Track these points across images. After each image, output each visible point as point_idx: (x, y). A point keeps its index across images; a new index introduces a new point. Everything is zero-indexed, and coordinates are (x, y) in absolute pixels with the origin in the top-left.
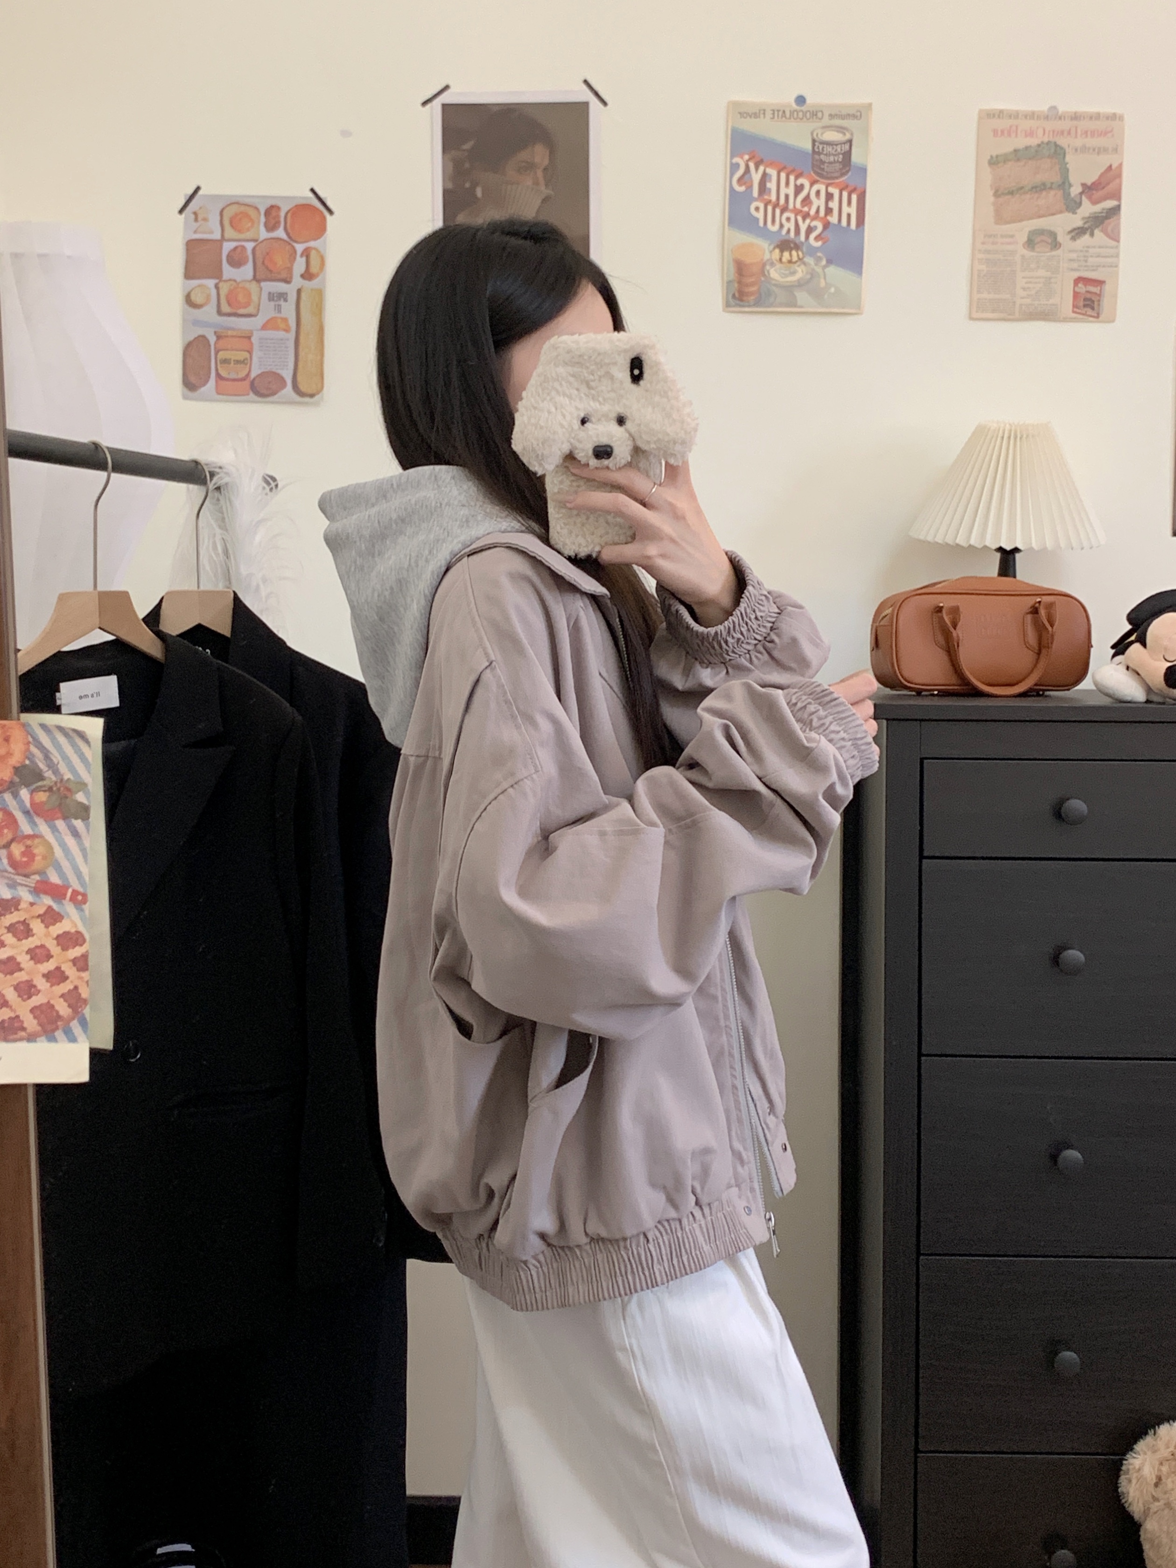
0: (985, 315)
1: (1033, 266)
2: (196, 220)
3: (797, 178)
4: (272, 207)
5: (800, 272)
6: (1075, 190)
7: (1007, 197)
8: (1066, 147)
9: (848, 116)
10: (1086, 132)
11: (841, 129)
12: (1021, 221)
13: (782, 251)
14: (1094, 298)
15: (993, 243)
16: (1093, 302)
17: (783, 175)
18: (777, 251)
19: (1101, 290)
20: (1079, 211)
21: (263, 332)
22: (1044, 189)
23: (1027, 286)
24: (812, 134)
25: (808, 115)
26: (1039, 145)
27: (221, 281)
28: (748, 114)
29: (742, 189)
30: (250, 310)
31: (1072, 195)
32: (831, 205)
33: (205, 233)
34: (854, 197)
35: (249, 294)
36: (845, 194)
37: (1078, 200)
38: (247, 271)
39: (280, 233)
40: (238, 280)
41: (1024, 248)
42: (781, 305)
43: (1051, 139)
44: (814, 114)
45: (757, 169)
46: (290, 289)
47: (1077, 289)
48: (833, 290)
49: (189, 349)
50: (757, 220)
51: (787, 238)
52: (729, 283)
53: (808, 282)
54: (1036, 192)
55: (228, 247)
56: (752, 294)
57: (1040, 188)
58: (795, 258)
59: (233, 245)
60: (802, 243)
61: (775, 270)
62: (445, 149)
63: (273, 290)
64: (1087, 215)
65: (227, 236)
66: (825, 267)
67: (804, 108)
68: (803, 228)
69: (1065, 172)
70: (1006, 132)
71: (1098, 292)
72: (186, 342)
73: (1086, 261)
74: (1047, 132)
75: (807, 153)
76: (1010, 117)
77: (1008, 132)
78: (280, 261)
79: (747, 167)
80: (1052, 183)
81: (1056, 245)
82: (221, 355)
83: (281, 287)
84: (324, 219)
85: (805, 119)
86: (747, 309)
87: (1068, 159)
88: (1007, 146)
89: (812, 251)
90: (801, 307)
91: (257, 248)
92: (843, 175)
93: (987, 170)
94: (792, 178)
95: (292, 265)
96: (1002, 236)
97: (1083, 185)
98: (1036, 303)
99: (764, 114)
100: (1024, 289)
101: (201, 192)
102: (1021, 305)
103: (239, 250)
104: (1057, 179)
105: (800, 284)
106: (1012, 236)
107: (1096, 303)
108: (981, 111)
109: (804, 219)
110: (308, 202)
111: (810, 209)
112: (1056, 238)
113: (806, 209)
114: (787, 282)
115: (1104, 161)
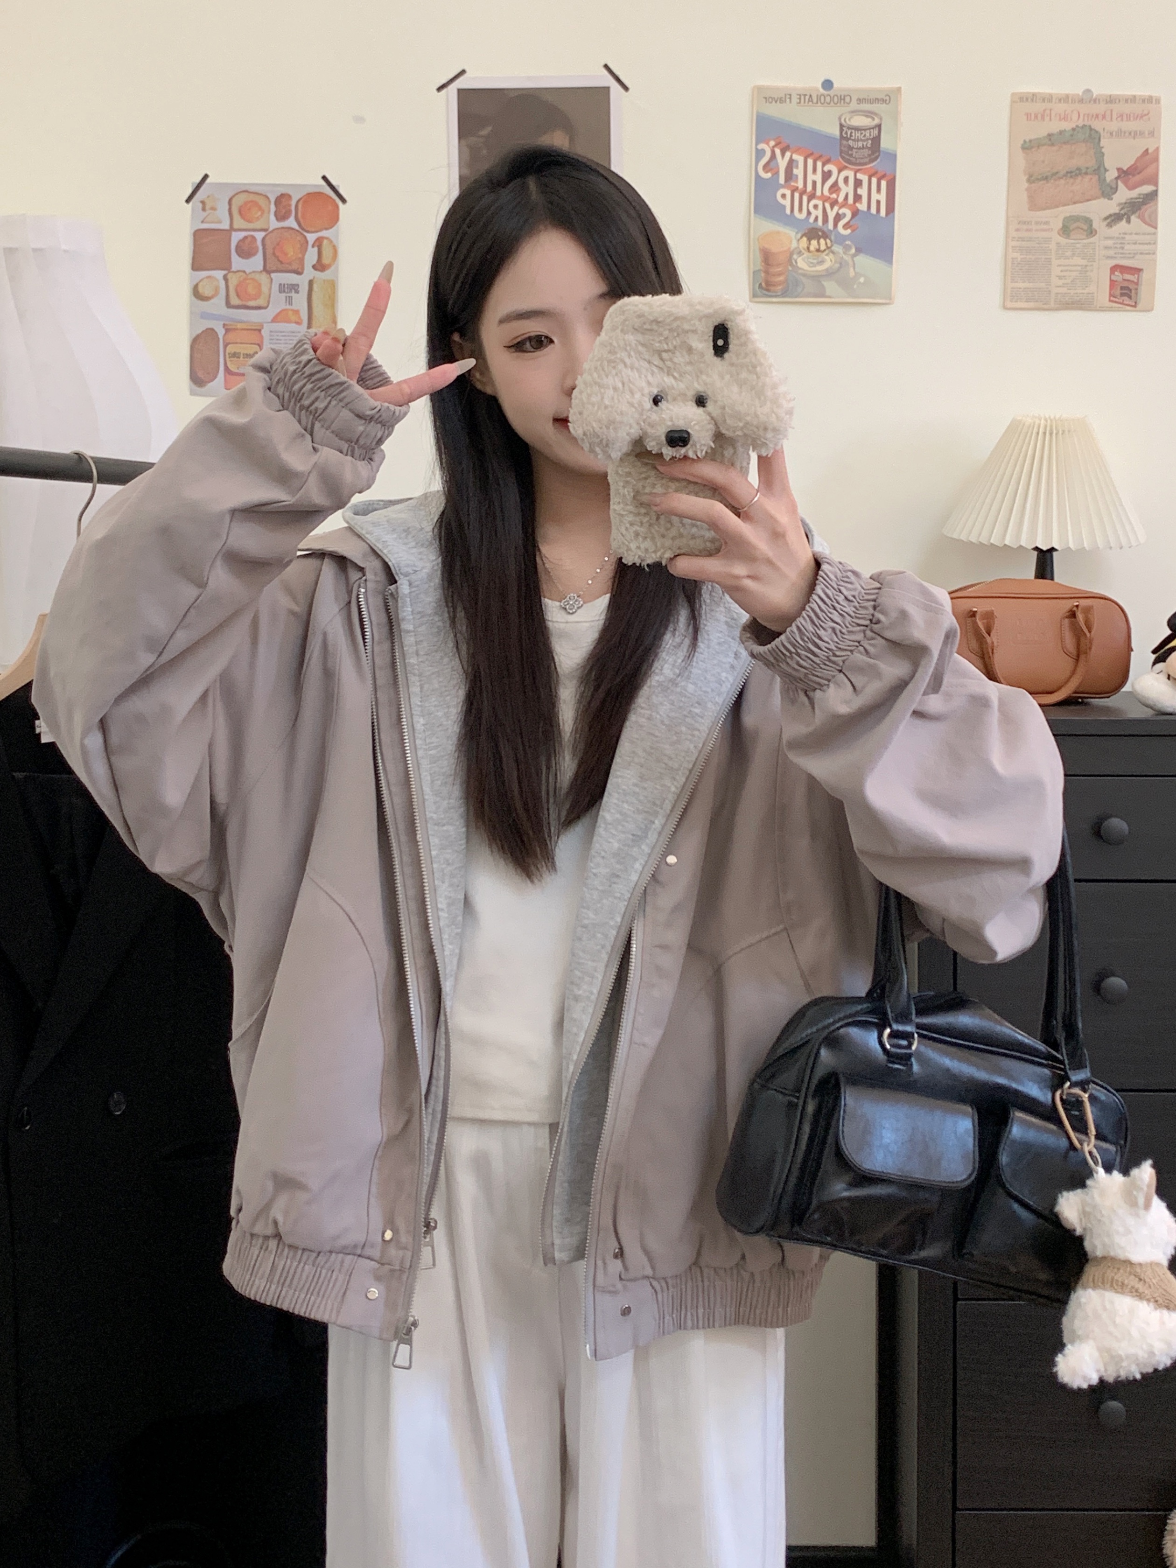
0: (1020, 305)
1: (1069, 253)
2: (204, 209)
3: (824, 165)
4: (282, 195)
5: (829, 261)
6: (1111, 175)
7: (1042, 182)
8: (1101, 131)
9: (877, 100)
10: (1122, 116)
11: (869, 114)
12: (1057, 207)
13: (809, 240)
14: (1131, 286)
15: (1027, 230)
16: (1130, 290)
17: (810, 162)
18: (805, 239)
19: (1138, 279)
20: (1114, 196)
21: (274, 324)
22: (1080, 174)
23: (1062, 274)
24: (840, 119)
25: (836, 99)
26: (1073, 129)
27: (230, 272)
28: (773, 99)
29: (769, 175)
30: (261, 302)
31: (1108, 180)
32: (859, 191)
33: (212, 222)
34: (884, 184)
35: (260, 285)
36: (874, 181)
37: (1114, 186)
38: (256, 263)
39: (291, 222)
40: (248, 271)
41: (1059, 233)
42: (808, 295)
43: (1086, 123)
44: (842, 99)
45: (783, 155)
46: (302, 281)
47: (1114, 278)
48: (862, 280)
49: (195, 342)
50: (784, 207)
51: (814, 226)
52: (754, 272)
53: (839, 269)
54: (1071, 177)
55: (236, 237)
56: (780, 283)
57: (1075, 174)
58: (823, 247)
59: (242, 234)
60: (831, 231)
61: (803, 260)
62: (463, 133)
63: (283, 282)
64: (1124, 201)
65: (236, 226)
66: (854, 256)
67: (832, 93)
68: (831, 215)
69: (1100, 155)
70: (1039, 116)
71: (1136, 281)
72: (194, 336)
73: (1123, 248)
74: (1081, 117)
75: (834, 138)
76: (1044, 100)
77: (1041, 117)
78: (291, 251)
79: (773, 156)
80: (1087, 168)
81: (1091, 232)
82: (231, 349)
83: (292, 278)
84: (337, 207)
85: (832, 104)
86: (774, 300)
87: (1103, 142)
88: (1041, 130)
89: (841, 240)
90: (830, 297)
91: (267, 238)
92: (872, 161)
93: (1020, 155)
94: (819, 164)
95: (304, 255)
96: (1037, 223)
97: (1119, 169)
98: (1072, 292)
99: (790, 98)
100: (1060, 278)
101: (208, 181)
102: (1057, 293)
103: (249, 239)
104: (1092, 164)
105: (829, 274)
106: (1047, 223)
107: (1133, 291)
108: (1013, 94)
109: (832, 208)
110: (322, 191)
111: (838, 196)
112: (1091, 225)
113: (834, 196)
114: (817, 271)
115: (1139, 146)
